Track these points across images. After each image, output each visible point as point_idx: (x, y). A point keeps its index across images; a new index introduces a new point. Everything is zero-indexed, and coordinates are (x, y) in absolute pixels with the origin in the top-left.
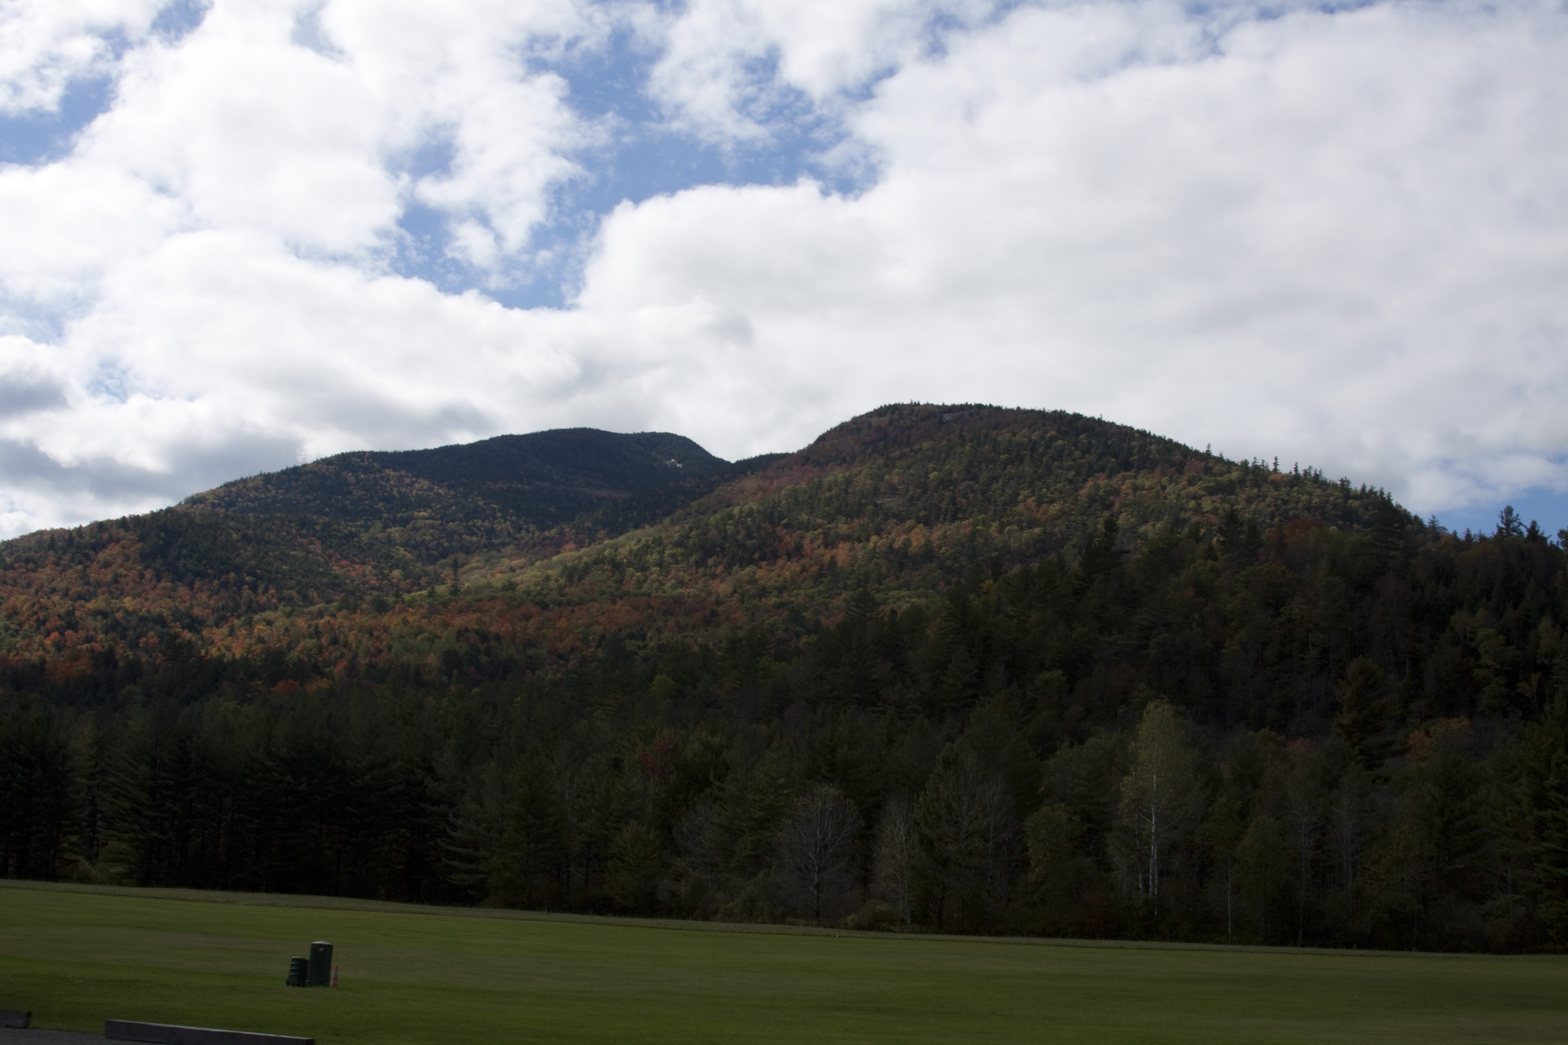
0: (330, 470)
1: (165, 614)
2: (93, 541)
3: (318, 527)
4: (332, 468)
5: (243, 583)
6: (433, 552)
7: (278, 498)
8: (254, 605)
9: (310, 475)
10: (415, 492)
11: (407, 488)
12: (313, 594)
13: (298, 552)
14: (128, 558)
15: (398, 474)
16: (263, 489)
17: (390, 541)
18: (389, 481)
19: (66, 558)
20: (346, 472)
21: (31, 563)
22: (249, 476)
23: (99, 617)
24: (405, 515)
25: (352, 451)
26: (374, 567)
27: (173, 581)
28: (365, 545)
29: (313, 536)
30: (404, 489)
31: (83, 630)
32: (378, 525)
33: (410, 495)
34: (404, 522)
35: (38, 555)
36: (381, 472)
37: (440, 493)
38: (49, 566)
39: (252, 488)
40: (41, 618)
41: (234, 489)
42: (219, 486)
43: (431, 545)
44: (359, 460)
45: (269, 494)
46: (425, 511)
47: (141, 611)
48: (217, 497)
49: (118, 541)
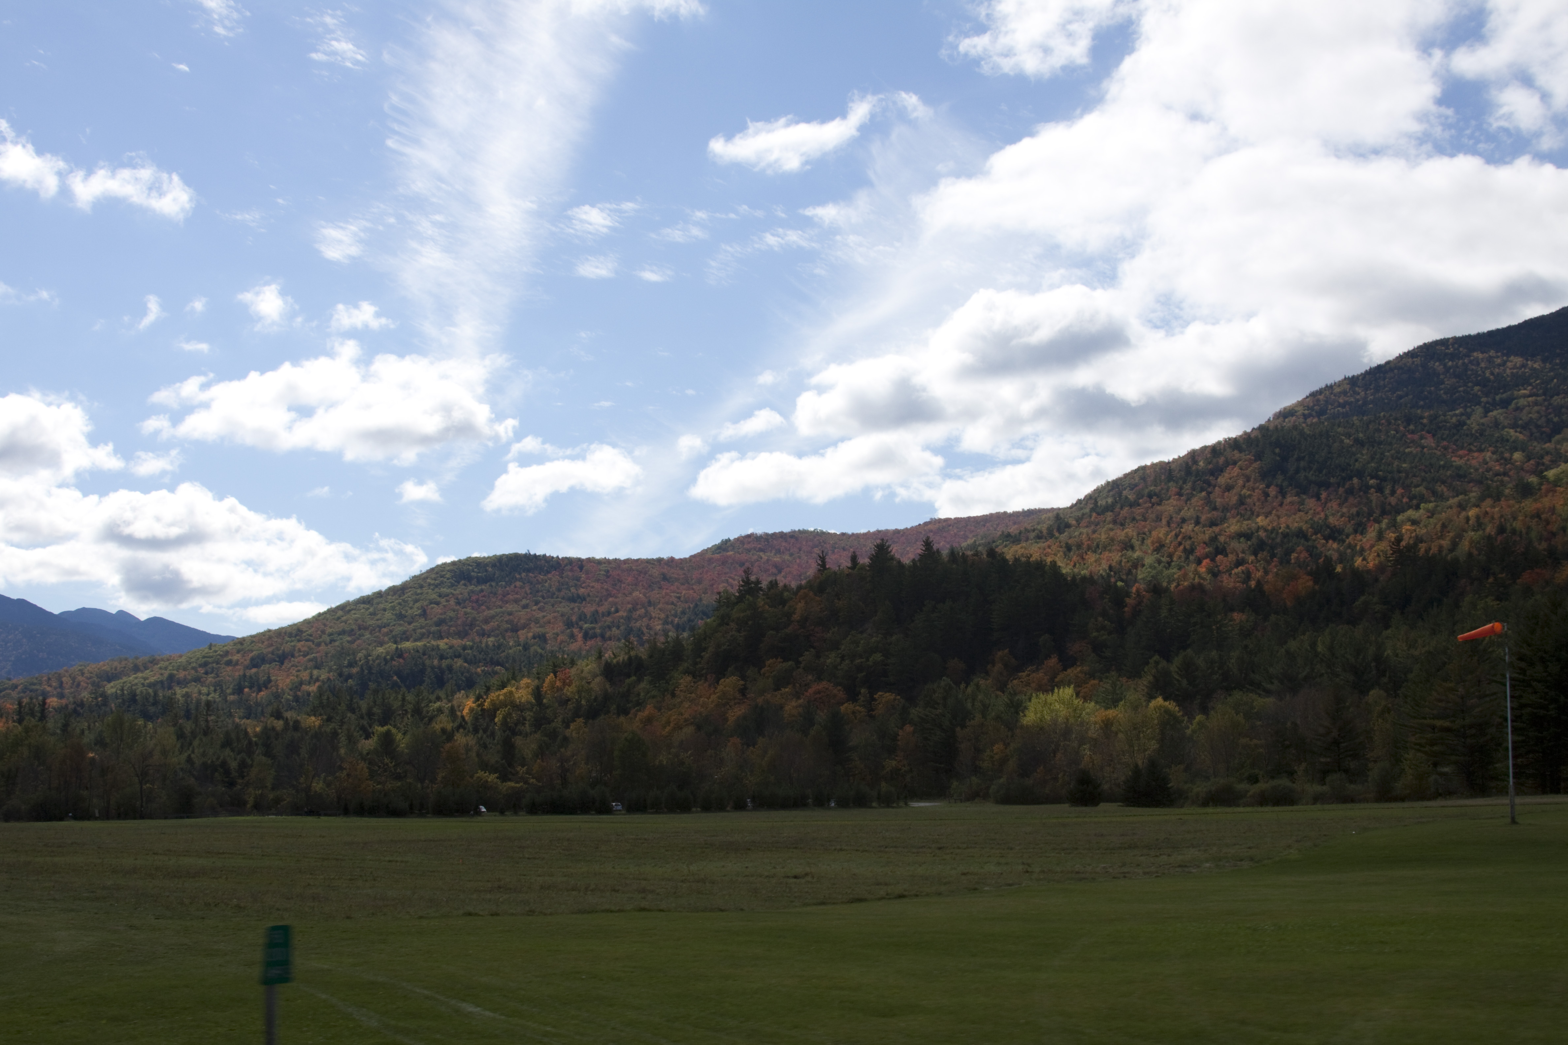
0: (1416, 363)
1: (1304, 528)
2: (1210, 466)
3: (1425, 421)
4: (1417, 361)
5: (1368, 487)
6: (1544, 429)
7: (1369, 399)
8: (1388, 508)
9: (1396, 371)
10: (1508, 371)
11: (1499, 368)
12: (1441, 488)
13: (1413, 449)
14: (1248, 479)
15: (1487, 355)
16: (1352, 392)
17: (1496, 424)
18: (1478, 364)
19: (1188, 486)
20: (1432, 363)
21: (1155, 497)
22: (1333, 383)
23: (1242, 539)
24: (1504, 395)
25: (1435, 340)
26: (1493, 453)
27: (1297, 495)
28: (1476, 431)
29: (1422, 430)
30: (1497, 370)
31: (1232, 553)
32: (1479, 410)
33: (1505, 375)
34: (1505, 403)
35: (1159, 488)
36: (1469, 356)
37: (1535, 368)
38: (1173, 497)
39: (1340, 393)
40: (1188, 547)
41: (1321, 397)
42: (1305, 397)
43: (1539, 423)
44: (1443, 348)
45: (1358, 397)
46: (1525, 389)
47: (1280, 528)
48: (1306, 408)
49: (1235, 463)
